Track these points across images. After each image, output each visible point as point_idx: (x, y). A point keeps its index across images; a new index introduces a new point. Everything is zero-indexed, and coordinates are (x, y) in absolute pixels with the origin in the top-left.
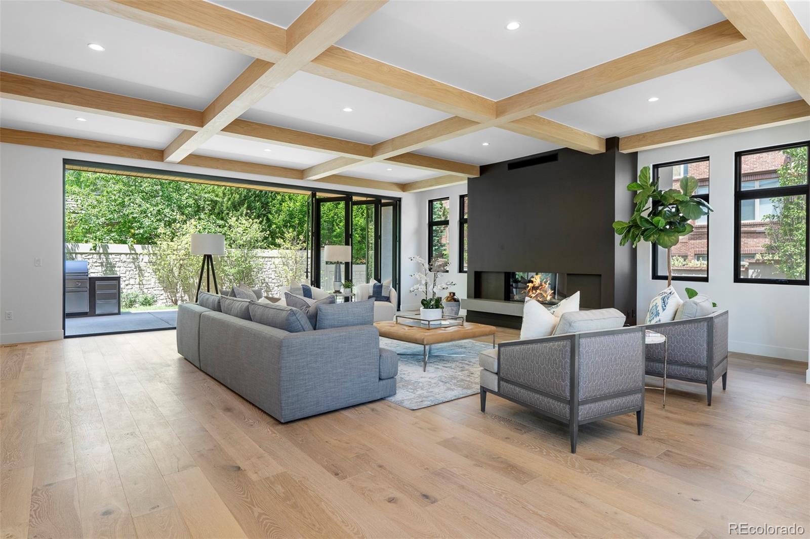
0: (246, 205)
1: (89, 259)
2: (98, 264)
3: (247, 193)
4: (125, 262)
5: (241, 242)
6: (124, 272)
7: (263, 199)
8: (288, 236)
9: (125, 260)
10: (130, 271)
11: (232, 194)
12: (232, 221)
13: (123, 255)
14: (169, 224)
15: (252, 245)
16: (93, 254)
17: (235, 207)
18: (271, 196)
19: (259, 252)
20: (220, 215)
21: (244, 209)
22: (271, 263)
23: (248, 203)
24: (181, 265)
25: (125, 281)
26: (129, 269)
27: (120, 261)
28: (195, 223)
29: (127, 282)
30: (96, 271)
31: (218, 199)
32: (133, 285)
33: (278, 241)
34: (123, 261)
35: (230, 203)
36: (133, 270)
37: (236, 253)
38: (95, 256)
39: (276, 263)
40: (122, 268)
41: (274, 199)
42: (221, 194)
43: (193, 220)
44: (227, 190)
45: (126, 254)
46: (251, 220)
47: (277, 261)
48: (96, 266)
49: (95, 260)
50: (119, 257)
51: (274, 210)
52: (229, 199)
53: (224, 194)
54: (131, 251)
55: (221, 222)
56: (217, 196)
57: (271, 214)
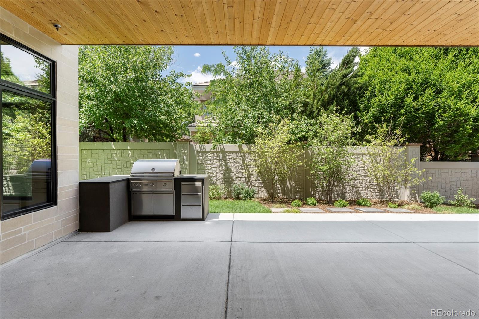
0: (335, 104)
1: (211, 156)
2: (217, 161)
3: (336, 93)
4: (236, 159)
5: (332, 139)
6: (234, 167)
7: (351, 97)
8: (381, 131)
9: (235, 157)
10: (239, 166)
11: (322, 94)
12: (323, 118)
13: (234, 154)
14: (266, 125)
15: (342, 142)
16: (214, 152)
17: (326, 105)
18: (359, 94)
19: (350, 149)
20: (311, 116)
21: (334, 107)
22: (359, 159)
23: (336, 101)
24: (276, 162)
25: (235, 174)
26: (239, 164)
27: (232, 158)
28: (288, 122)
29: (237, 175)
30: (216, 166)
31: (308, 100)
32: (241, 178)
33: (368, 137)
34: (234, 157)
35: (320, 103)
36: (241, 166)
37: (325, 150)
38: (215, 154)
39: (365, 160)
40: (233, 164)
41: (362, 97)
42: (312, 97)
43: (286, 119)
44: (317, 92)
45: (236, 152)
46: (341, 116)
47: (365, 158)
48: (216, 162)
49: (215, 157)
50: (231, 155)
51: (362, 106)
52: (319, 100)
53: (314, 95)
54: (240, 150)
55: (312, 121)
56: (308, 98)
57: (360, 111)
